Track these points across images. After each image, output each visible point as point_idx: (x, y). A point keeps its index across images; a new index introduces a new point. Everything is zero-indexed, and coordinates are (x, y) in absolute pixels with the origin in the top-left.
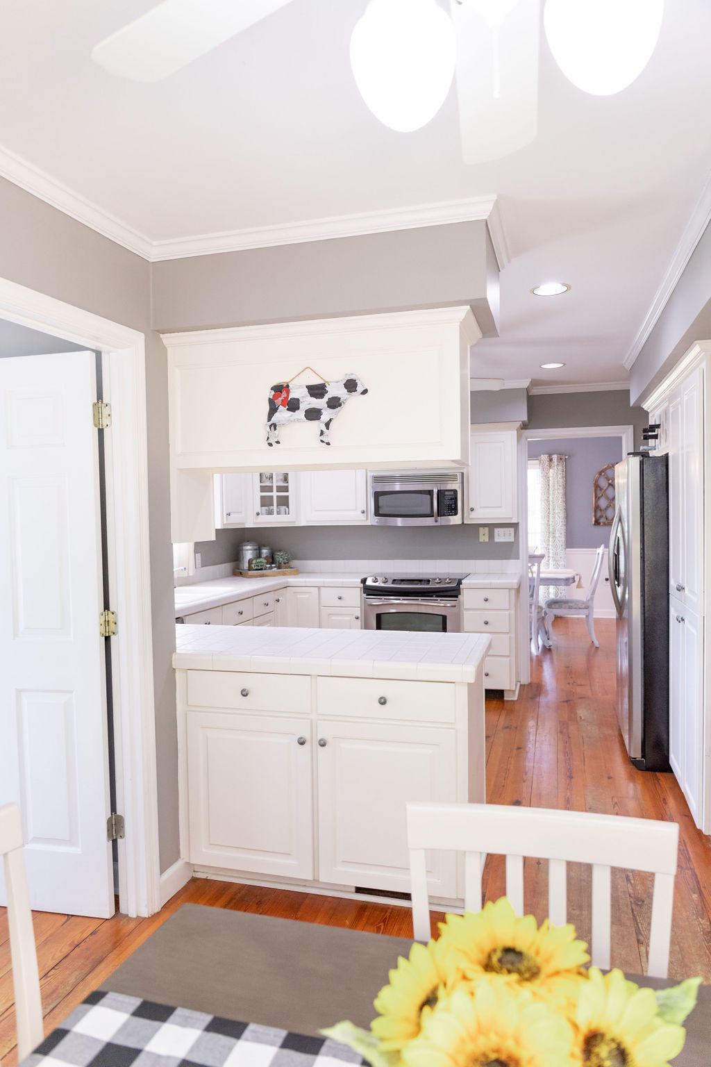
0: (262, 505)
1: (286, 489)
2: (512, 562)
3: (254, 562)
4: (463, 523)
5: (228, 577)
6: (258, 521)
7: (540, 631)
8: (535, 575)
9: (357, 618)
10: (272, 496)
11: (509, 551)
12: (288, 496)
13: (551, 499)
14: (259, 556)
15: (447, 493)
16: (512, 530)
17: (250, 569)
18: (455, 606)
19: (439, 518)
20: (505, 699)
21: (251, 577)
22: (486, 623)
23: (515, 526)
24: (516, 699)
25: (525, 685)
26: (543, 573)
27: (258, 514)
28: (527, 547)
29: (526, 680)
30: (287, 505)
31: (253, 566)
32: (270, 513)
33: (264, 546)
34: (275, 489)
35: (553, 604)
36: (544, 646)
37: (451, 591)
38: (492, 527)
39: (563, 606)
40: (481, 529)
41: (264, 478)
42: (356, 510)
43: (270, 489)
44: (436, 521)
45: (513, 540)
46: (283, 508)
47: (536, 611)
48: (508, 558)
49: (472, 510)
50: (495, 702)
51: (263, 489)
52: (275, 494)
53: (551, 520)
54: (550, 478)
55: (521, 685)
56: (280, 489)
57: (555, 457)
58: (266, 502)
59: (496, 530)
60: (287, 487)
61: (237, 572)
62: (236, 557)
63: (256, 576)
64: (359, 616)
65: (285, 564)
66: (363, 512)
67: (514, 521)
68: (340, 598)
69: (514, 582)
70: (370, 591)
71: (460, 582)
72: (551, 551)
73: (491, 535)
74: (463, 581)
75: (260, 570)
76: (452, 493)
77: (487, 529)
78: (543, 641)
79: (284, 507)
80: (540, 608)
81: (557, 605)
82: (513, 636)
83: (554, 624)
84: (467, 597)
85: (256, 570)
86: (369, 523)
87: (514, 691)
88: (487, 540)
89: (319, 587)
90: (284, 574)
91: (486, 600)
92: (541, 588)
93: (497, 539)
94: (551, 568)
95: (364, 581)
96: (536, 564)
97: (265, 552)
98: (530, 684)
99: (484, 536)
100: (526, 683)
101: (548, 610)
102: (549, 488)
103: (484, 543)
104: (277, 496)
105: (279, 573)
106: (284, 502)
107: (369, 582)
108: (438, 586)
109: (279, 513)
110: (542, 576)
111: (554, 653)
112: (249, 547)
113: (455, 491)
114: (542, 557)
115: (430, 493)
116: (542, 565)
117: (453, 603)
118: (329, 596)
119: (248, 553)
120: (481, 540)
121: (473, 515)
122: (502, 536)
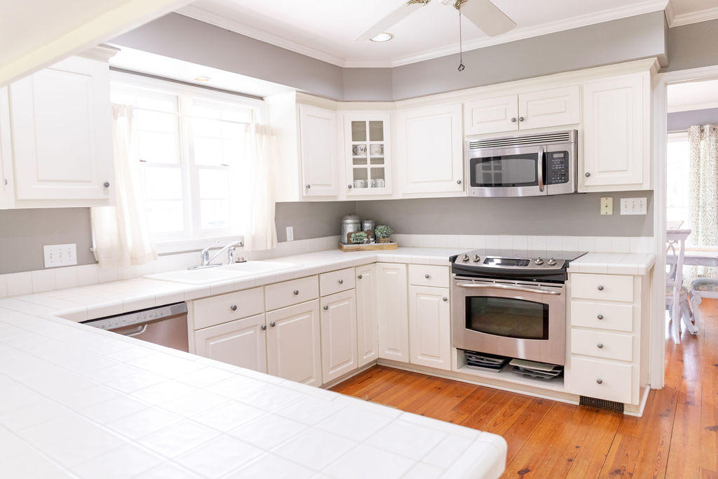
0: (355, 179)
1: (381, 161)
2: (643, 240)
3: (353, 235)
4: (576, 192)
5: (331, 249)
6: (351, 194)
7: (683, 315)
8: (678, 253)
9: (445, 300)
10: (366, 169)
11: (640, 226)
12: (383, 169)
13: (701, 172)
14: (361, 229)
15: (555, 156)
16: (644, 200)
17: (349, 243)
18: (560, 294)
19: (546, 186)
20: (625, 413)
21: (346, 251)
22: (601, 318)
23: (648, 194)
24: (640, 415)
25: (656, 390)
26: (689, 250)
27: (350, 187)
28: (665, 222)
29: (658, 382)
30: (382, 177)
31: (352, 239)
32: (366, 186)
33: (367, 220)
34: (369, 161)
35: (701, 284)
36: (688, 332)
37: (557, 276)
38: (616, 196)
39: (714, 288)
40: (603, 200)
41: (359, 151)
42: (452, 180)
43: (364, 161)
44: (541, 190)
45: (644, 212)
46: (379, 181)
47: (678, 295)
48: (639, 235)
49: (588, 175)
50: (610, 417)
51: (355, 161)
52: (369, 166)
53: (701, 193)
54: (701, 150)
55: (651, 389)
56: (374, 161)
57: (707, 128)
58: (359, 175)
59: (622, 201)
60: (383, 159)
61: (340, 246)
62: (338, 230)
63: (352, 250)
64: (448, 298)
65: (384, 237)
66: (460, 183)
67: (646, 187)
68: (427, 277)
69: (642, 266)
70: (461, 271)
71: (566, 266)
72: (700, 226)
73: (616, 207)
74: (570, 263)
75: (360, 243)
76: (562, 155)
77: (610, 200)
78: (687, 326)
79: (381, 180)
80: (683, 289)
81: (706, 287)
82: (638, 336)
83: (701, 305)
84: (575, 283)
85: (355, 243)
86: (465, 195)
87: (638, 407)
88: (610, 213)
89: (407, 264)
90: (381, 248)
91: (601, 289)
92: (685, 267)
93: (623, 212)
94: (701, 245)
95: (453, 259)
96: (679, 242)
97: (367, 225)
98: (665, 389)
99: (606, 207)
100: (659, 387)
101: (694, 292)
102: (700, 160)
103: (606, 216)
104: (371, 169)
105: (376, 247)
106: (379, 174)
107: (459, 262)
108: (539, 268)
109: (374, 186)
110: (687, 254)
111: (701, 339)
112: (349, 221)
113: (566, 153)
114: (688, 232)
115: (534, 156)
116: (686, 242)
117: (558, 290)
118: (417, 274)
119: (350, 226)
120: (603, 212)
121: (589, 182)
122: (629, 208)
